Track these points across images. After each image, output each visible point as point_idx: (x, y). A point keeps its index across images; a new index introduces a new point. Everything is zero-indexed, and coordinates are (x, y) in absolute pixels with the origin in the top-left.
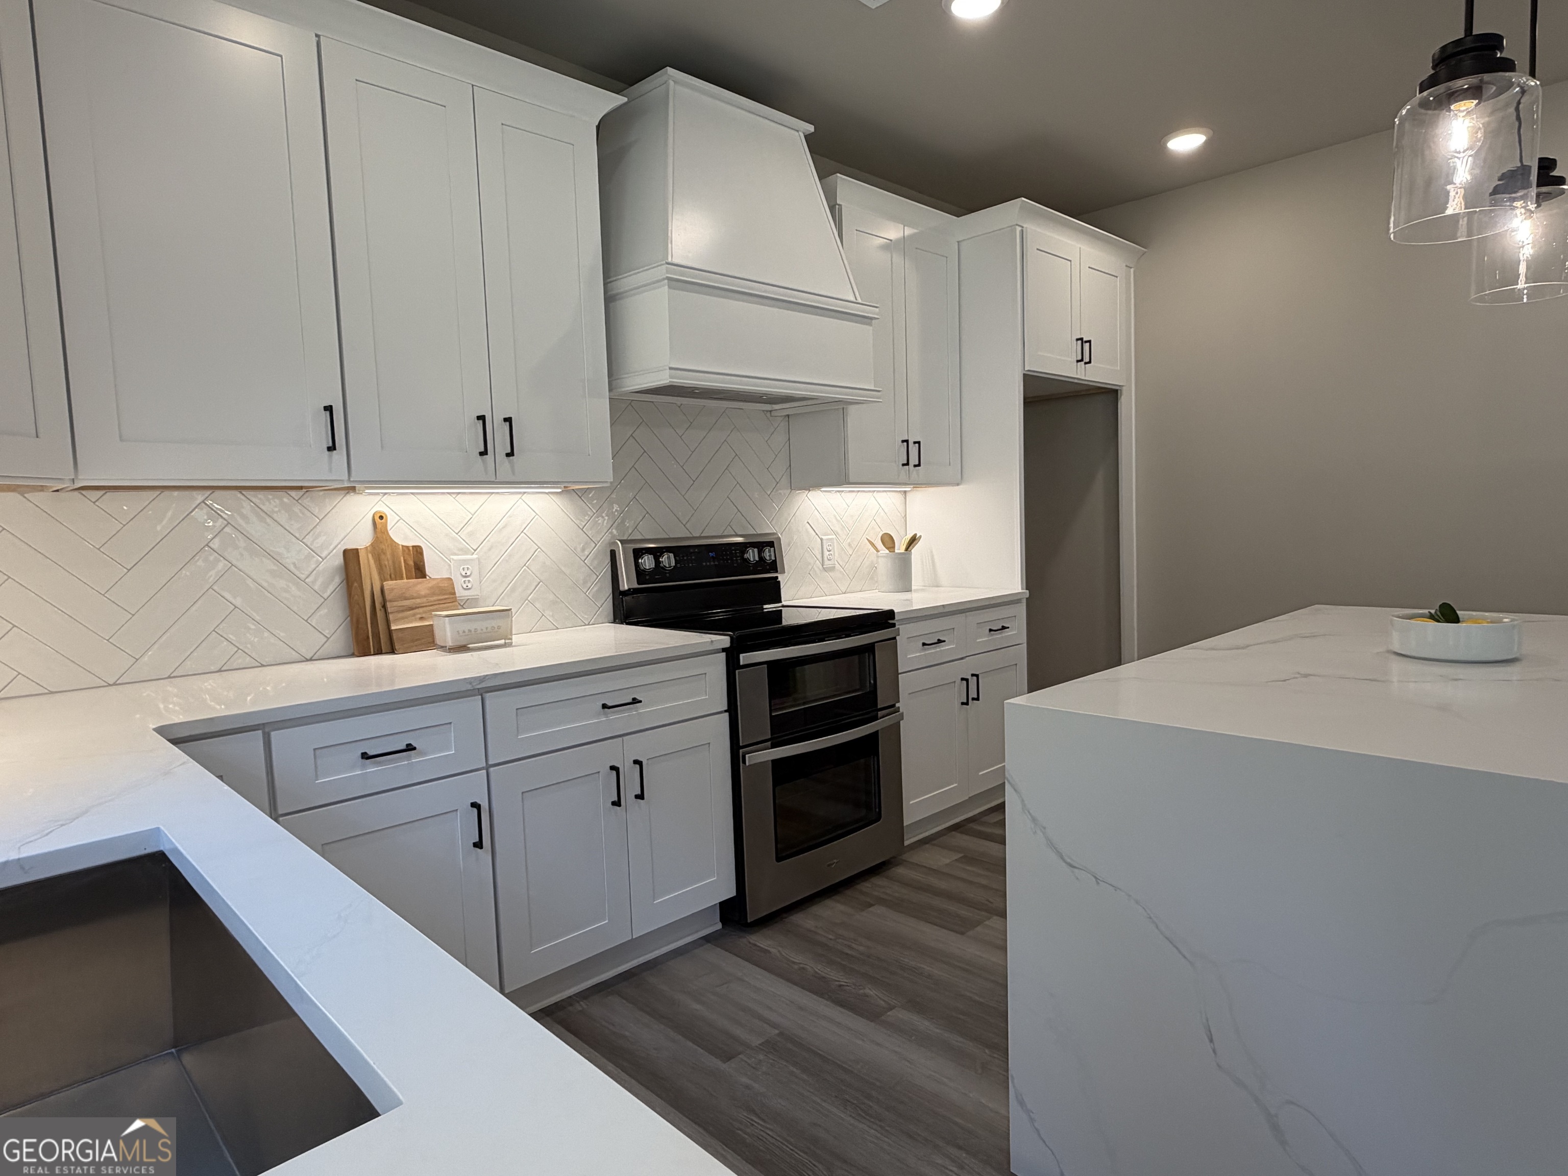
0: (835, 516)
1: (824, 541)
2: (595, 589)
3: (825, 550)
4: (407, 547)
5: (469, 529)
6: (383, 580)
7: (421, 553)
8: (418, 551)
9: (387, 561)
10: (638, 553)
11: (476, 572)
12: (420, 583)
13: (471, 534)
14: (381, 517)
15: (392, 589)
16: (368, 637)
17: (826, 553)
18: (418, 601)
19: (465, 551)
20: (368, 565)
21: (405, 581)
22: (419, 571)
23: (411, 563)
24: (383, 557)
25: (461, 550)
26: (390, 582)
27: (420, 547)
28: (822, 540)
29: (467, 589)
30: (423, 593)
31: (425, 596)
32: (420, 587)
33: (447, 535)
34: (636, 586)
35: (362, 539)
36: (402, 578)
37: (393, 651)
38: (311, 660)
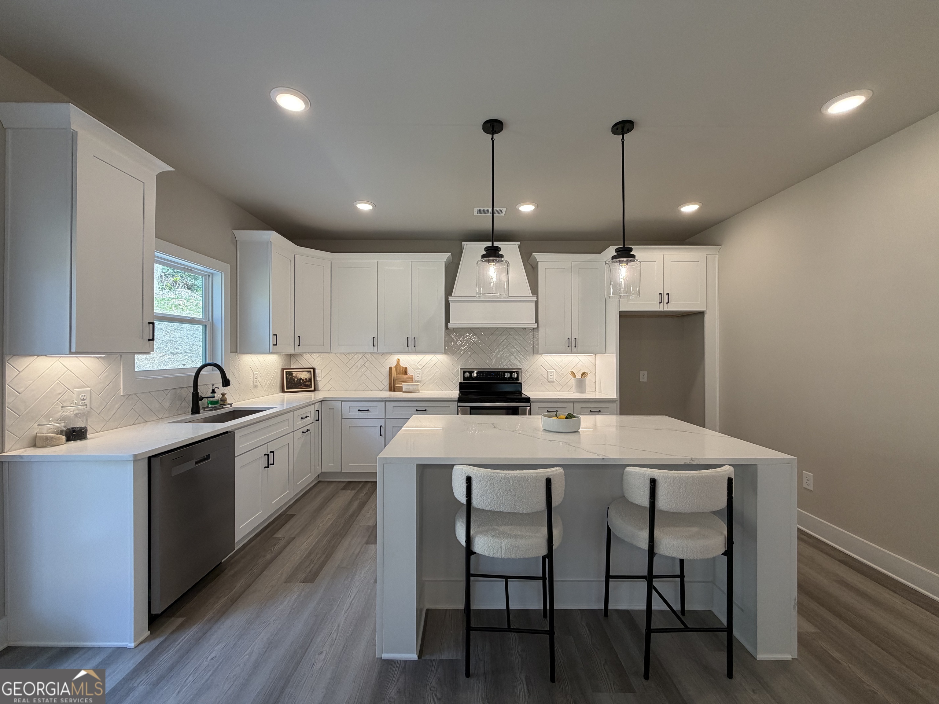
0: (555, 363)
1: (549, 373)
2: (455, 381)
3: (549, 375)
4: (404, 367)
5: (420, 363)
6: (397, 374)
7: (407, 369)
8: (406, 368)
9: (398, 370)
10: (464, 372)
11: (421, 374)
12: (404, 376)
13: (420, 365)
14: (398, 360)
15: (398, 377)
16: (392, 387)
17: (550, 377)
18: (403, 380)
19: (418, 369)
20: (394, 370)
21: (402, 375)
22: (406, 373)
23: (404, 371)
24: (397, 369)
25: (418, 368)
26: (398, 375)
27: (406, 367)
28: (548, 371)
29: (418, 378)
30: (405, 378)
31: (405, 379)
32: (405, 377)
33: (414, 365)
34: (463, 381)
35: (394, 365)
36: (401, 374)
37: (394, 391)
38: (381, 391)
